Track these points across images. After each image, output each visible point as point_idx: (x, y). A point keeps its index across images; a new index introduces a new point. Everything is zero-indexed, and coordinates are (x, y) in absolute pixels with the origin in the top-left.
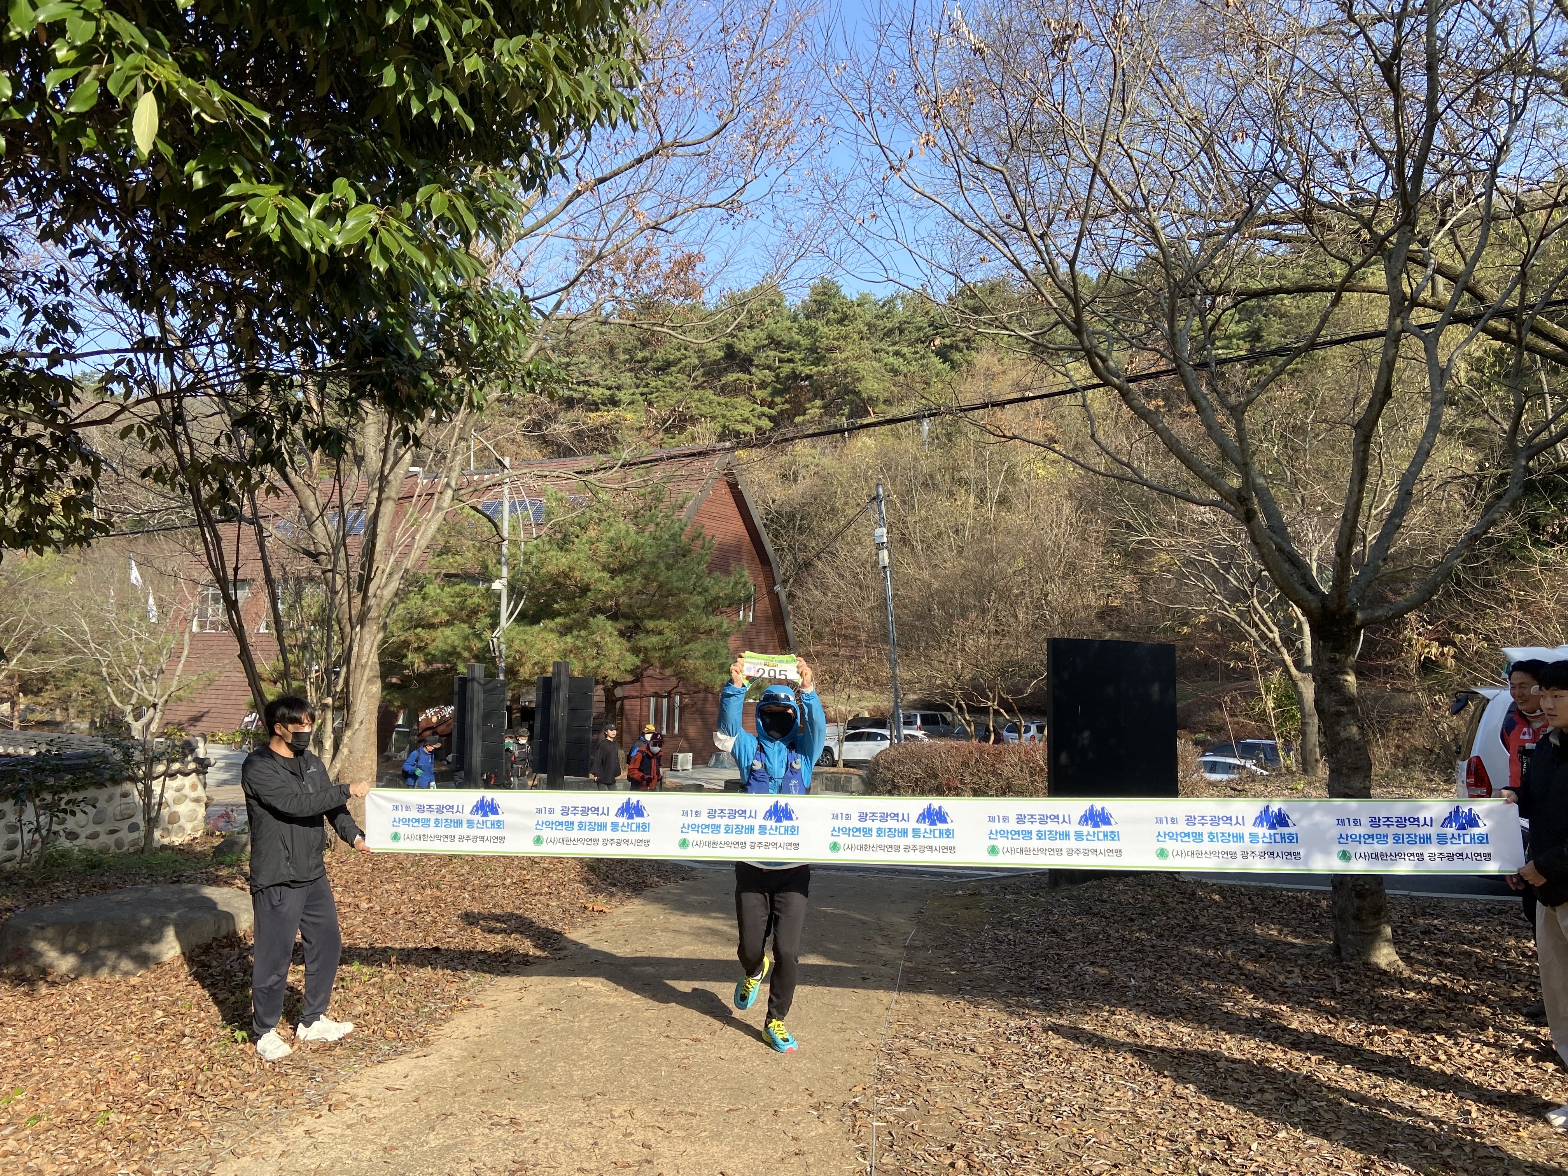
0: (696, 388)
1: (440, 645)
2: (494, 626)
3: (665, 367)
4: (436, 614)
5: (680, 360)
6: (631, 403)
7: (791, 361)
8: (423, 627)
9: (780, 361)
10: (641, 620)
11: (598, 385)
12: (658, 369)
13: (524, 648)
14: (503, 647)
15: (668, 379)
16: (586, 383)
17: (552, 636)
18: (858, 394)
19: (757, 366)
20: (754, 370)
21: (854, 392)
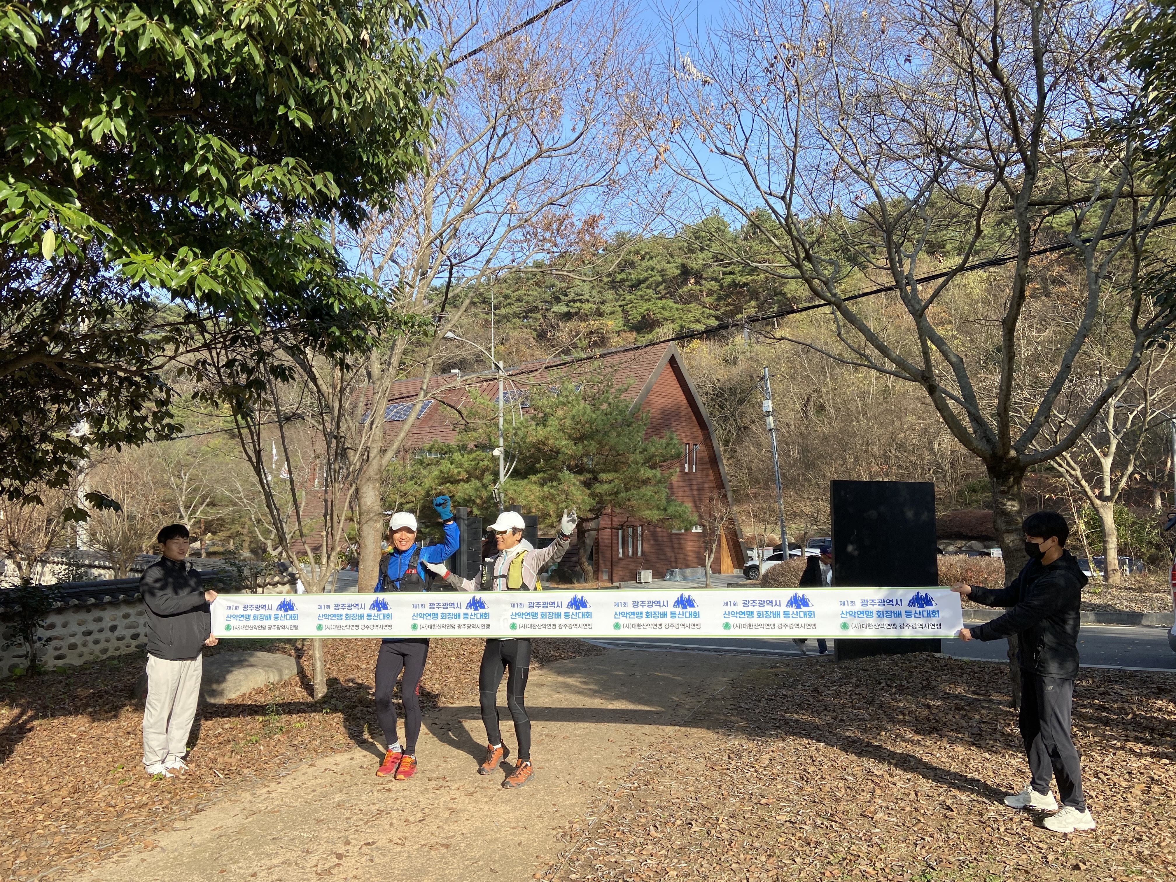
0: (660, 299)
1: (462, 495)
2: (495, 482)
3: (636, 285)
4: (459, 473)
5: (647, 279)
6: (612, 313)
7: (731, 273)
8: (452, 483)
9: (724, 273)
10: (598, 473)
11: (588, 301)
12: (632, 286)
13: (514, 496)
14: (502, 495)
15: (639, 293)
16: (580, 301)
17: (535, 487)
18: (784, 294)
19: (705, 279)
20: (703, 282)
21: (781, 293)
